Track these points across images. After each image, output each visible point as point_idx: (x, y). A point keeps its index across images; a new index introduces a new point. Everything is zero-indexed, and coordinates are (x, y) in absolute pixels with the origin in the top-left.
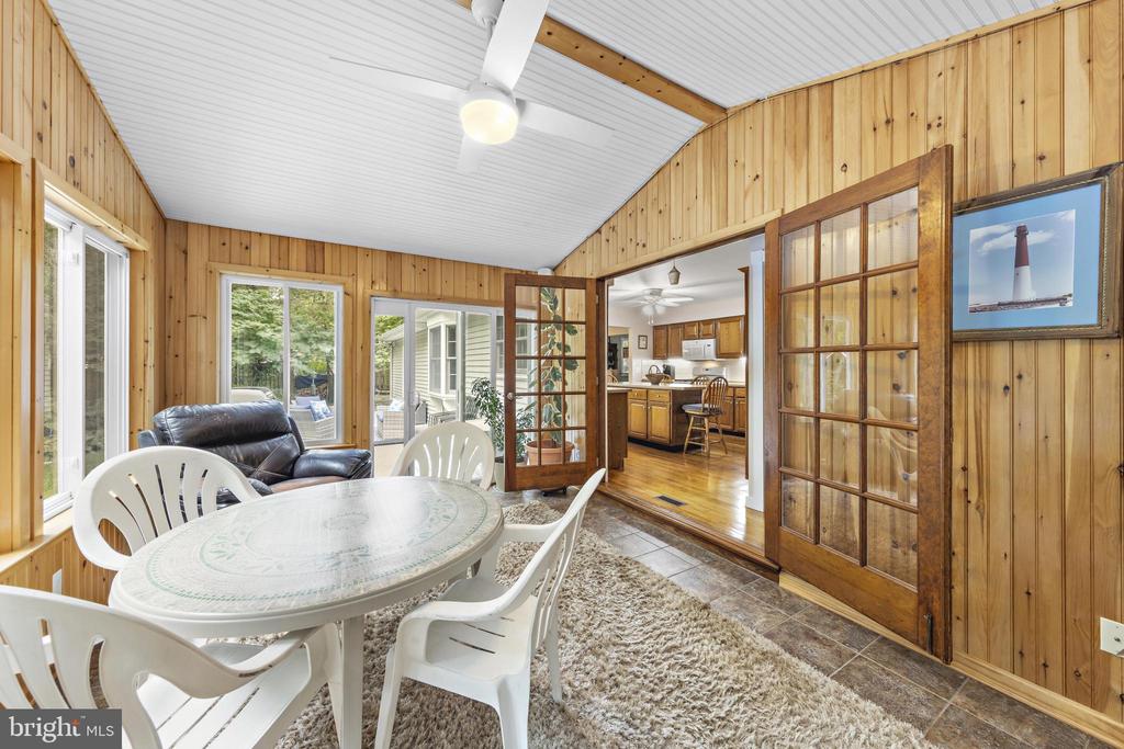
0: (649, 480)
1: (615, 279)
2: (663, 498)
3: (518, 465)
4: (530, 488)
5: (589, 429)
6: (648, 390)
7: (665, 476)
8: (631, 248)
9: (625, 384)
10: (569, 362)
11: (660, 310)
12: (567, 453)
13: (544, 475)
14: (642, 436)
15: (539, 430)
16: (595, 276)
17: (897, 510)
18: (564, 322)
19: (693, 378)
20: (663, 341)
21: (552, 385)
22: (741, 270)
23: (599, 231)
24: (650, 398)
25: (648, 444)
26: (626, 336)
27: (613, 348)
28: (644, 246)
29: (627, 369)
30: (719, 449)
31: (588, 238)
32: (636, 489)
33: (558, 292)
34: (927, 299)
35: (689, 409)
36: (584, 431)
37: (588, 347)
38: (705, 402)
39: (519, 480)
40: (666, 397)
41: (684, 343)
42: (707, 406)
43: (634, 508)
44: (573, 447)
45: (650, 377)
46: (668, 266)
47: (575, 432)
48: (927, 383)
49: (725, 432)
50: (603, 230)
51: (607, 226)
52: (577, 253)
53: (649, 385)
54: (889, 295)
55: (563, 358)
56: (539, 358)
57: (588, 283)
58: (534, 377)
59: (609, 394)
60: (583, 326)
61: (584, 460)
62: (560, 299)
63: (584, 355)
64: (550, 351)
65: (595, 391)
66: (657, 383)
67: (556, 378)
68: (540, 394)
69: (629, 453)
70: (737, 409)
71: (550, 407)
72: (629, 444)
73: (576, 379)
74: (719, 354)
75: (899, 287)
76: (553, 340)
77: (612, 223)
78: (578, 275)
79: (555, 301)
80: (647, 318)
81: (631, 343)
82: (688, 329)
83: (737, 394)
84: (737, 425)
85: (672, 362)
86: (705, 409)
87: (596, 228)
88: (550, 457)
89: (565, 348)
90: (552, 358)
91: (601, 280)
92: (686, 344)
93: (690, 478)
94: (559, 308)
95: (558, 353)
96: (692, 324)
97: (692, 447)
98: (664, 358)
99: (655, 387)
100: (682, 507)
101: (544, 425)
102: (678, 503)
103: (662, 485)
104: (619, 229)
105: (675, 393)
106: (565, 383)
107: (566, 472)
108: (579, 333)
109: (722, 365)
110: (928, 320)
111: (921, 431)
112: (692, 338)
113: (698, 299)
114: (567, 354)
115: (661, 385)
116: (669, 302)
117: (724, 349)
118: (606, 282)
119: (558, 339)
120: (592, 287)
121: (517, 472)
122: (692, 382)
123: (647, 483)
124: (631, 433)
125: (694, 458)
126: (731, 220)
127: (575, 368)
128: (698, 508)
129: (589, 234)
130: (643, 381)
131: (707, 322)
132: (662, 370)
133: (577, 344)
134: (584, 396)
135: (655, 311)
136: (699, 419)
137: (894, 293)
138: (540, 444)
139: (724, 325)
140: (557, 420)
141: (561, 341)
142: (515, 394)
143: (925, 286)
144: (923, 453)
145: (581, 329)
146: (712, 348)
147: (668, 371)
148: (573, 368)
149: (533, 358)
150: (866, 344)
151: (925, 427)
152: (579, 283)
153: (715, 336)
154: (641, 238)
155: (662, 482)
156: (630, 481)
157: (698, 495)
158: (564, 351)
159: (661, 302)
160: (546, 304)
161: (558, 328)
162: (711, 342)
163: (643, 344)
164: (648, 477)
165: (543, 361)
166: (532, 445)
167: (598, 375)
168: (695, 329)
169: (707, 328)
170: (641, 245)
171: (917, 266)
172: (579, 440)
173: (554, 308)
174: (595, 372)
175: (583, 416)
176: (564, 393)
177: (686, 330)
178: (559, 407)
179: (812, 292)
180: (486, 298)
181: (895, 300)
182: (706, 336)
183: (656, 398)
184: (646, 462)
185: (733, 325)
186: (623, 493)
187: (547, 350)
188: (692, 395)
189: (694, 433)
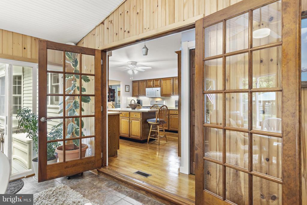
0: (131, 161)
1: (113, 52)
2: (139, 173)
3: (49, 163)
4: (57, 177)
5: (97, 137)
6: (130, 112)
7: (140, 158)
8: (121, 33)
9: (118, 109)
10: (85, 98)
11: (136, 72)
12: (83, 153)
13: (67, 167)
14: (127, 136)
15: (64, 140)
16: (101, 48)
17: (264, 180)
18: (81, 74)
19: (152, 106)
20: (137, 88)
21: (74, 111)
22: (176, 52)
23: (103, 23)
24: (131, 117)
25: (130, 140)
26: (119, 85)
27: (112, 91)
28: (129, 32)
29: (119, 101)
30: (164, 139)
31: (96, 27)
32: (124, 168)
33: (78, 56)
34: (288, 63)
35: (150, 121)
36: (94, 138)
37: (96, 89)
38: (158, 118)
39: (49, 173)
40: (139, 116)
41: (147, 89)
42: (158, 119)
43: (122, 181)
44: (87, 147)
45: (131, 105)
46: (142, 44)
47: (89, 139)
48: (288, 110)
49: (166, 131)
50: (105, 23)
51: (107, 20)
52: (90, 34)
53: (130, 109)
54: (259, 62)
55: (81, 95)
56: (64, 95)
57: (96, 52)
58: (61, 107)
59: (108, 115)
60: (93, 77)
61: (94, 155)
62: (78, 60)
63: (93, 94)
64: (72, 91)
65: (100, 115)
66: (134, 109)
67: (76, 108)
68: (64, 118)
69: (120, 146)
70: (170, 120)
71: (72, 125)
72: (120, 140)
73: (89, 108)
74: (162, 95)
75: (264, 58)
76: (74, 85)
77: (110, 19)
78: (91, 46)
79: (76, 62)
80: (129, 76)
81: (122, 89)
82: (149, 83)
83: (170, 113)
84: (170, 127)
85: (141, 98)
86: (157, 121)
87: (101, 21)
88: (71, 156)
89: (81, 89)
90: (74, 95)
91: (104, 51)
92: (147, 90)
93: (151, 157)
94: (78, 66)
95: (78, 92)
96: (150, 80)
97: (151, 140)
98: (137, 96)
99: (134, 110)
100: (149, 177)
101: (68, 136)
102: (146, 175)
103: (138, 164)
104: (114, 22)
105: (143, 113)
106: (82, 110)
107: (82, 163)
108: (91, 80)
109: (163, 99)
110: (288, 75)
111: (284, 138)
112: (150, 87)
113: (154, 69)
114: (83, 93)
115: (136, 110)
116: (140, 69)
117: (164, 93)
118: (107, 53)
119: (78, 84)
120: (99, 55)
121: (47, 168)
122: (151, 107)
123: (129, 163)
124: (122, 135)
125: (152, 145)
126: (176, 19)
127: (88, 101)
128: (157, 176)
129: (97, 24)
130: (127, 107)
131: (157, 80)
132: (136, 102)
133: (90, 88)
134: (94, 118)
135: (133, 72)
136: (155, 126)
137: (261, 61)
138: (65, 148)
139: (164, 81)
140: (77, 133)
141: (79, 86)
142: (46, 119)
143: (286, 55)
144: (286, 150)
145: (92, 78)
146: (159, 92)
147: (139, 102)
148: (87, 101)
149: (61, 95)
150: (252, 88)
151: (287, 135)
152: (92, 52)
153: (160, 86)
154: (127, 28)
155: (137, 162)
156: (120, 163)
157: (156, 168)
158: (81, 91)
159: (136, 68)
160: (69, 62)
161: (77, 77)
162: (159, 89)
163: (127, 89)
164: (129, 159)
165: (67, 98)
166: (60, 149)
167: (102, 105)
168: (152, 83)
169: (156, 82)
170: (127, 32)
171: (281, 45)
172: (91, 143)
173: (75, 65)
174: (100, 104)
175: (93, 129)
176: (81, 116)
177: (148, 83)
178: (78, 125)
179: (221, 60)
180: (29, 57)
181: (262, 65)
182: (156, 86)
183: (134, 116)
184: (129, 150)
185: (168, 81)
186: (117, 172)
187: (70, 91)
188: (151, 115)
189: (152, 133)
